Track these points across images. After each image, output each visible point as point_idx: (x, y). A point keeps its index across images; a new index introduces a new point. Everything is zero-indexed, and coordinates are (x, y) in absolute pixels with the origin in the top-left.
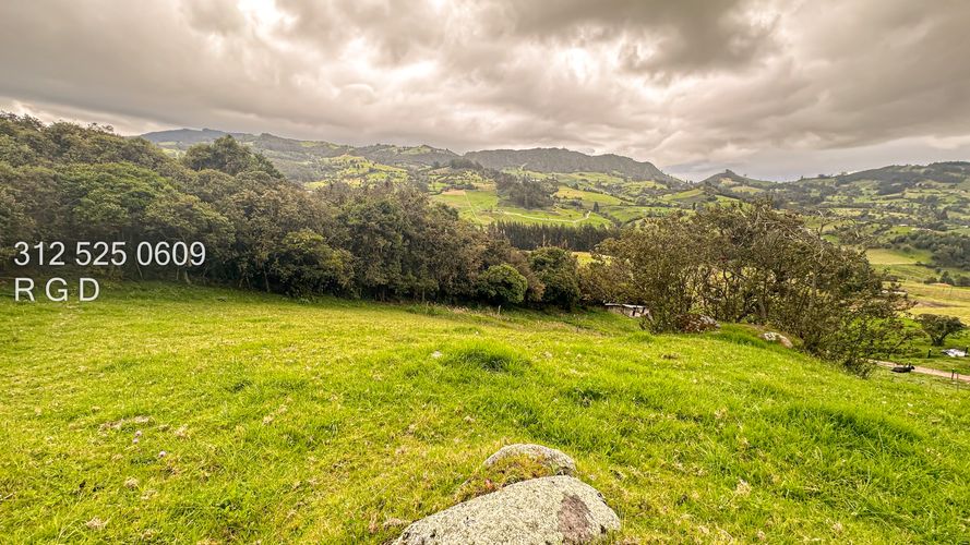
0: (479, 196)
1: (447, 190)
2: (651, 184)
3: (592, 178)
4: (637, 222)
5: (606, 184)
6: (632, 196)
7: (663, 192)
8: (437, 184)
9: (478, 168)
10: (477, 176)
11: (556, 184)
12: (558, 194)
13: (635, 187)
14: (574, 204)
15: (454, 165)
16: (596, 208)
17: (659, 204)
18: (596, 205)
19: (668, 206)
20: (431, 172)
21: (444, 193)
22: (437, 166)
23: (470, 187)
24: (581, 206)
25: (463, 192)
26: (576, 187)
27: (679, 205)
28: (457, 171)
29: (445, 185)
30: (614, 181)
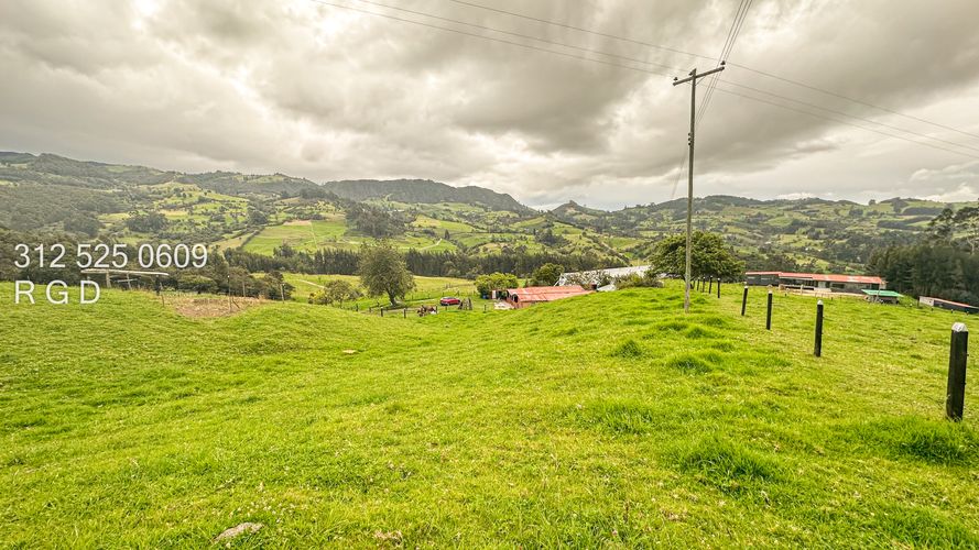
0: (327, 227)
1: (290, 220)
2: (505, 213)
3: (454, 208)
4: (481, 248)
5: (466, 214)
6: (487, 224)
7: (515, 220)
8: (283, 214)
9: (333, 198)
10: (330, 206)
11: (415, 213)
12: (414, 224)
13: (491, 216)
14: (426, 232)
15: (304, 195)
16: (447, 236)
17: (508, 231)
18: (447, 232)
19: (515, 232)
20: (278, 202)
21: (285, 224)
22: (285, 196)
23: (318, 218)
24: (433, 234)
25: (309, 223)
26: (435, 217)
27: (523, 232)
28: (308, 201)
29: (291, 215)
30: (474, 211)
